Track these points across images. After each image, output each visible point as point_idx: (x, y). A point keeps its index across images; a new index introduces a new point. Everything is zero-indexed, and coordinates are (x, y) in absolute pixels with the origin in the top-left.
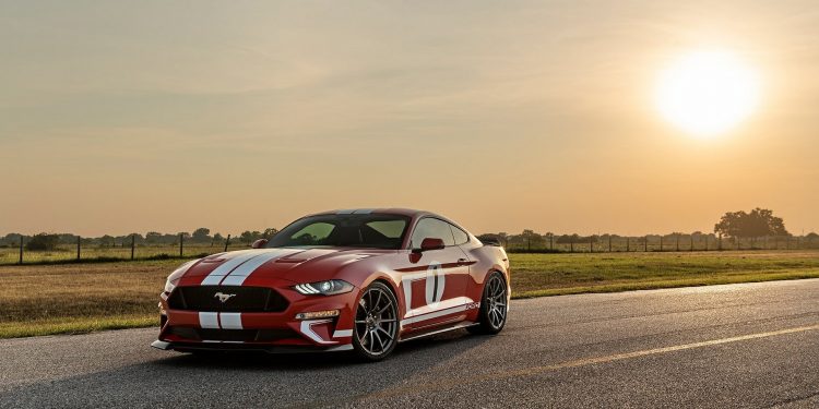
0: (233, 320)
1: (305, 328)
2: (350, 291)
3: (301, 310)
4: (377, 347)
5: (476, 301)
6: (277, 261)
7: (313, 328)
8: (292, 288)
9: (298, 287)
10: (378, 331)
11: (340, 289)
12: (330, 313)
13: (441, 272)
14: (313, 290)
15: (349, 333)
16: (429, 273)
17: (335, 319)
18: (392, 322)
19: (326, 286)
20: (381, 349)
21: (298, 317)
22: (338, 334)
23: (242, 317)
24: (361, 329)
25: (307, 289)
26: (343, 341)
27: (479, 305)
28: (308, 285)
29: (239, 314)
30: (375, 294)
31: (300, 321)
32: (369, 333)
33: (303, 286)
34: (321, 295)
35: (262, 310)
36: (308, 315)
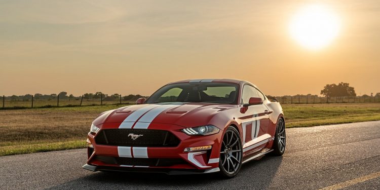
0: (142, 152)
1: (191, 158)
2: (218, 132)
3: (188, 145)
4: (232, 169)
5: (272, 136)
6: (168, 113)
7: (196, 157)
8: (181, 131)
9: (185, 130)
10: (231, 158)
11: (212, 131)
12: (206, 147)
13: (258, 118)
14: (194, 132)
15: (217, 160)
16: (253, 119)
17: (209, 151)
18: (239, 152)
19: (202, 130)
20: (233, 170)
21: (186, 150)
22: (211, 161)
23: (148, 150)
24: (222, 157)
25: (191, 132)
26: (214, 166)
27: (273, 139)
28: (191, 129)
29: (146, 148)
30: (230, 134)
31: (187, 153)
32: (227, 159)
33: (188, 129)
34: (200, 136)
35: (161, 146)
36: (192, 149)
